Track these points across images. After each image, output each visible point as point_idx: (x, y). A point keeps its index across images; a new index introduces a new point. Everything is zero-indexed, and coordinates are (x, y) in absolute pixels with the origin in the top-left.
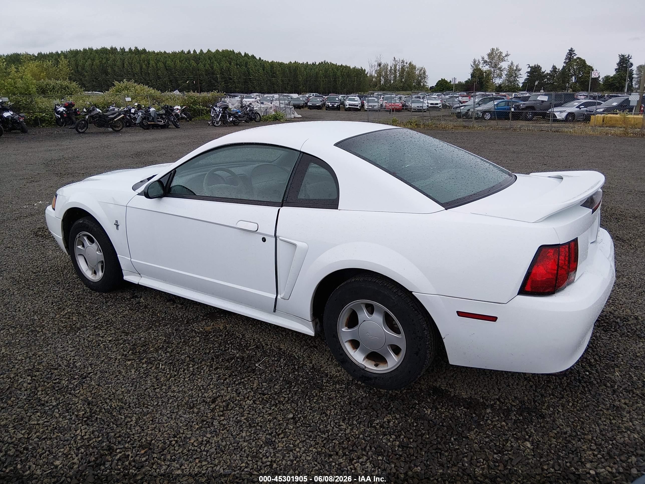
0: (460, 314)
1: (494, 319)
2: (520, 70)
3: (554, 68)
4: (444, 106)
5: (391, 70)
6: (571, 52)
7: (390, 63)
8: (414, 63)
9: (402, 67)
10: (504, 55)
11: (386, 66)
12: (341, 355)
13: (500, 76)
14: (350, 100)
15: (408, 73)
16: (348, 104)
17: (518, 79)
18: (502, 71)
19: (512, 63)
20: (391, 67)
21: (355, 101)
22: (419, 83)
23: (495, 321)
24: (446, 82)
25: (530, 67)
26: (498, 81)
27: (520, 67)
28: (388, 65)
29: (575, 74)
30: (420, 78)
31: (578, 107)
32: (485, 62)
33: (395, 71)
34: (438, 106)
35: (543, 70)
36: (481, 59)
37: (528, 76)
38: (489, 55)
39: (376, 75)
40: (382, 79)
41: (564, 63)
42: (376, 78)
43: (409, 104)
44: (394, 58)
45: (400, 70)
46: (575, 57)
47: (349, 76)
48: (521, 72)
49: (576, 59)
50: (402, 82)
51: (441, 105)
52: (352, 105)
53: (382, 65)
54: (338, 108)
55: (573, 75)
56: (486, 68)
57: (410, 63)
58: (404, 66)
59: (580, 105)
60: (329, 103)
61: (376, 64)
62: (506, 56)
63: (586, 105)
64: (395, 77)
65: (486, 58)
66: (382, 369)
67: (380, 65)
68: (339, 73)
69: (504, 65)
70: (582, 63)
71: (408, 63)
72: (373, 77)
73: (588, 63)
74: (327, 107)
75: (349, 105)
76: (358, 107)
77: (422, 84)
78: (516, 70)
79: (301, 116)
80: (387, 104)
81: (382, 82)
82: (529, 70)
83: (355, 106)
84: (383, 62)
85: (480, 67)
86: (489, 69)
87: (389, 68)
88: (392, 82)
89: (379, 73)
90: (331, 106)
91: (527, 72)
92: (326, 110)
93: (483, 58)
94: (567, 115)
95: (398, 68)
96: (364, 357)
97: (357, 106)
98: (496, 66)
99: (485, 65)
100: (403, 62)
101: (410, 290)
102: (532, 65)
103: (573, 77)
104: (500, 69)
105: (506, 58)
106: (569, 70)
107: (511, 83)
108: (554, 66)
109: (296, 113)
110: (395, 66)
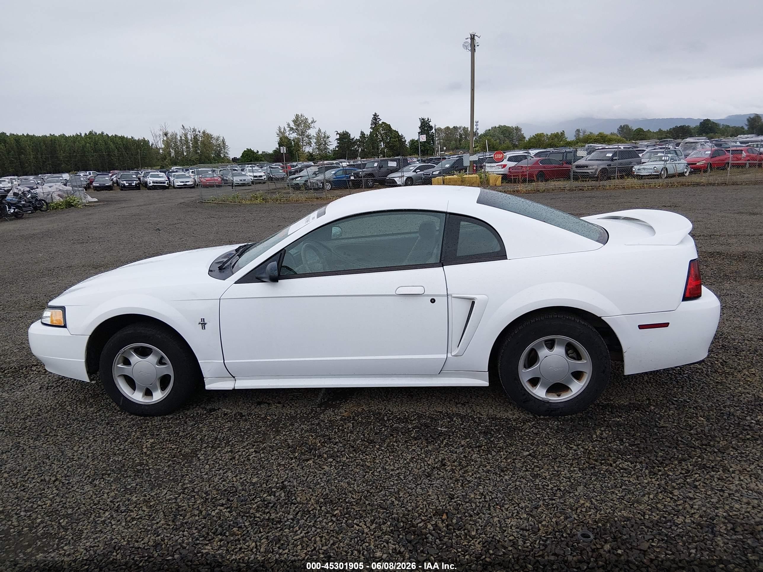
0: (641, 327)
1: (666, 325)
2: (328, 137)
3: (362, 134)
4: (270, 179)
5: (181, 139)
6: (376, 117)
7: (180, 133)
8: (208, 131)
9: (194, 137)
10: (310, 122)
11: (174, 136)
12: (524, 394)
13: (309, 144)
14: (152, 176)
15: (202, 142)
16: (151, 181)
17: (328, 147)
18: (310, 139)
19: (320, 130)
20: (181, 137)
21: (160, 177)
22: (218, 154)
23: (667, 326)
24: (252, 152)
25: (338, 133)
26: (308, 149)
27: (328, 134)
28: (176, 134)
29: (383, 139)
30: (219, 149)
31: (415, 171)
32: (292, 129)
33: (187, 141)
34: (263, 178)
35: (352, 137)
36: (286, 126)
37: (338, 143)
38: (295, 122)
39: (163, 146)
40: (172, 151)
41: (371, 128)
42: (164, 150)
43: (229, 177)
44: (183, 126)
45: (193, 140)
46: (380, 122)
47: (126, 148)
48: (330, 139)
49: (382, 124)
50: (197, 153)
51: (265, 177)
52: (157, 183)
53: (169, 135)
54: (137, 187)
55: (381, 141)
56: (293, 136)
57: (204, 133)
58: (197, 135)
59: (416, 170)
60: (125, 182)
61: (161, 133)
62: (312, 122)
63: (421, 168)
64: (188, 147)
65: (292, 125)
66: (565, 397)
67: (166, 134)
68: (112, 146)
69: (312, 132)
70: (387, 127)
71: (201, 132)
72: (159, 149)
73: (393, 128)
74: (122, 187)
75: (153, 182)
76: (166, 185)
77: (222, 156)
78: (324, 137)
79: (97, 200)
80: (202, 179)
81: (172, 155)
82: (338, 136)
83: (161, 183)
84: (170, 131)
85: (287, 134)
86: (297, 137)
87: (179, 138)
88: (185, 154)
89: (167, 144)
90: (128, 184)
91: (336, 139)
92: (122, 190)
93: (289, 125)
94: (406, 179)
95: (189, 137)
96: (545, 391)
97: (164, 183)
98: (303, 134)
99: (291, 132)
100: (194, 130)
101: (599, 316)
102: (340, 131)
103: (382, 143)
104: (308, 136)
105: (312, 125)
106: (377, 136)
107: (322, 151)
108: (362, 132)
109: (88, 196)
110: (186, 135)
